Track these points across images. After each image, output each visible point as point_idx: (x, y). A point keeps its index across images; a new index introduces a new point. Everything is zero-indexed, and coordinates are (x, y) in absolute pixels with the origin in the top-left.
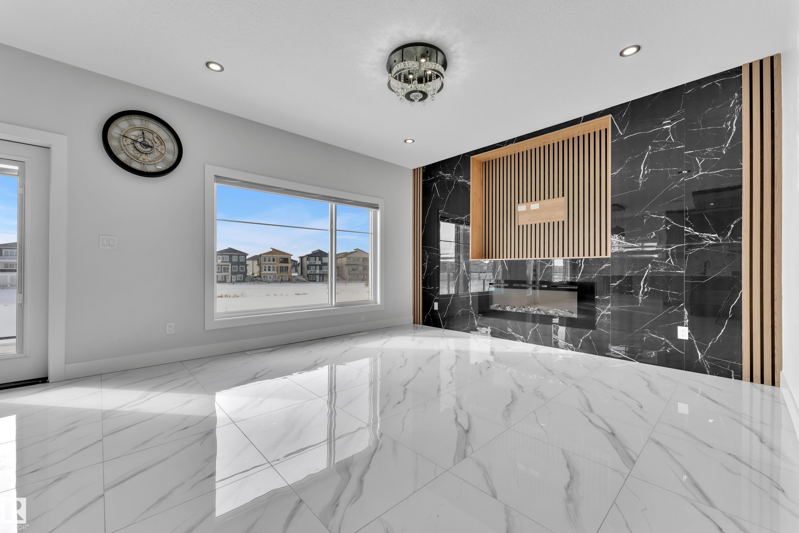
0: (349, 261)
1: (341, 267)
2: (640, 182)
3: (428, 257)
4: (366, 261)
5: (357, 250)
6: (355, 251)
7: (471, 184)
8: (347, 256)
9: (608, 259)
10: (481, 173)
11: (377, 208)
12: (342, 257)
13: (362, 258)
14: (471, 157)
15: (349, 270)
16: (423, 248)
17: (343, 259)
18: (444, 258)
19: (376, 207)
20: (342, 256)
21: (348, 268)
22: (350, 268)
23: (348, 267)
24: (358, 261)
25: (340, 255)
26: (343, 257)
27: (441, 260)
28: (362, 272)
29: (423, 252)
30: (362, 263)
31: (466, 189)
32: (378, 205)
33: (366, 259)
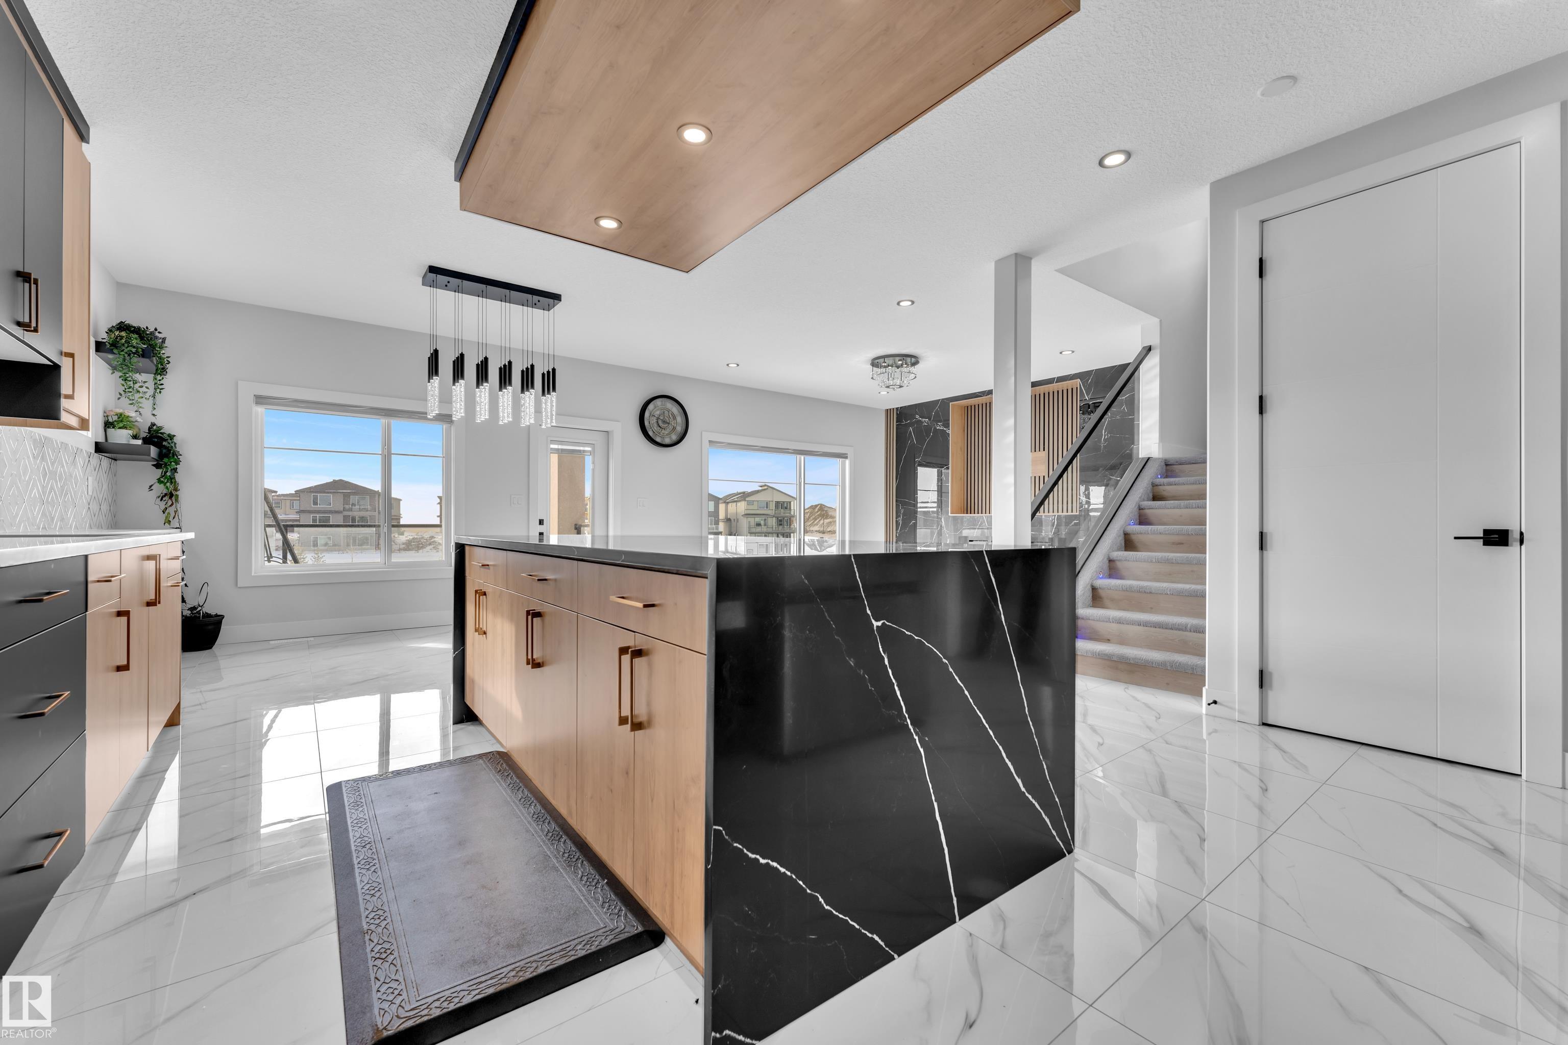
0: (751, 507)
1: (734, 520)
2: (1102, 445)
3: (902, 511)
4: (781, 508)
5: (766, 487)
6: (760, 488)
7: (950, 432)
8: (747, 499)
9: (1076, 516)
10: (962, 417)
11: (846, 458)
12: (736, 501)
13: (774, 503)
14: (950, 403)
15: (750, 525)
16: (896, 501)
17: (739, 504)
18: (921, 508)
19: (843, 456)
20: (737, 498)
21: (749, 522)
22: (753, 521)
23: (749, 519)
24: (767, 508)
25: (732, 497)
26: (740, 501)
27: (919, 510)
28: (774, 528)
29: (897, 506)
30: (775, 512)
31: (945, 436)
32: (847, 454)
33: (781, 505)
